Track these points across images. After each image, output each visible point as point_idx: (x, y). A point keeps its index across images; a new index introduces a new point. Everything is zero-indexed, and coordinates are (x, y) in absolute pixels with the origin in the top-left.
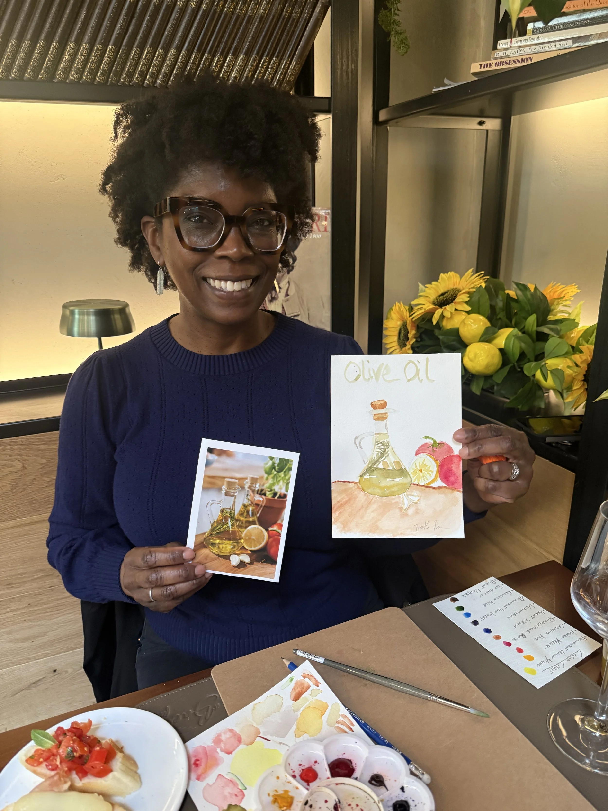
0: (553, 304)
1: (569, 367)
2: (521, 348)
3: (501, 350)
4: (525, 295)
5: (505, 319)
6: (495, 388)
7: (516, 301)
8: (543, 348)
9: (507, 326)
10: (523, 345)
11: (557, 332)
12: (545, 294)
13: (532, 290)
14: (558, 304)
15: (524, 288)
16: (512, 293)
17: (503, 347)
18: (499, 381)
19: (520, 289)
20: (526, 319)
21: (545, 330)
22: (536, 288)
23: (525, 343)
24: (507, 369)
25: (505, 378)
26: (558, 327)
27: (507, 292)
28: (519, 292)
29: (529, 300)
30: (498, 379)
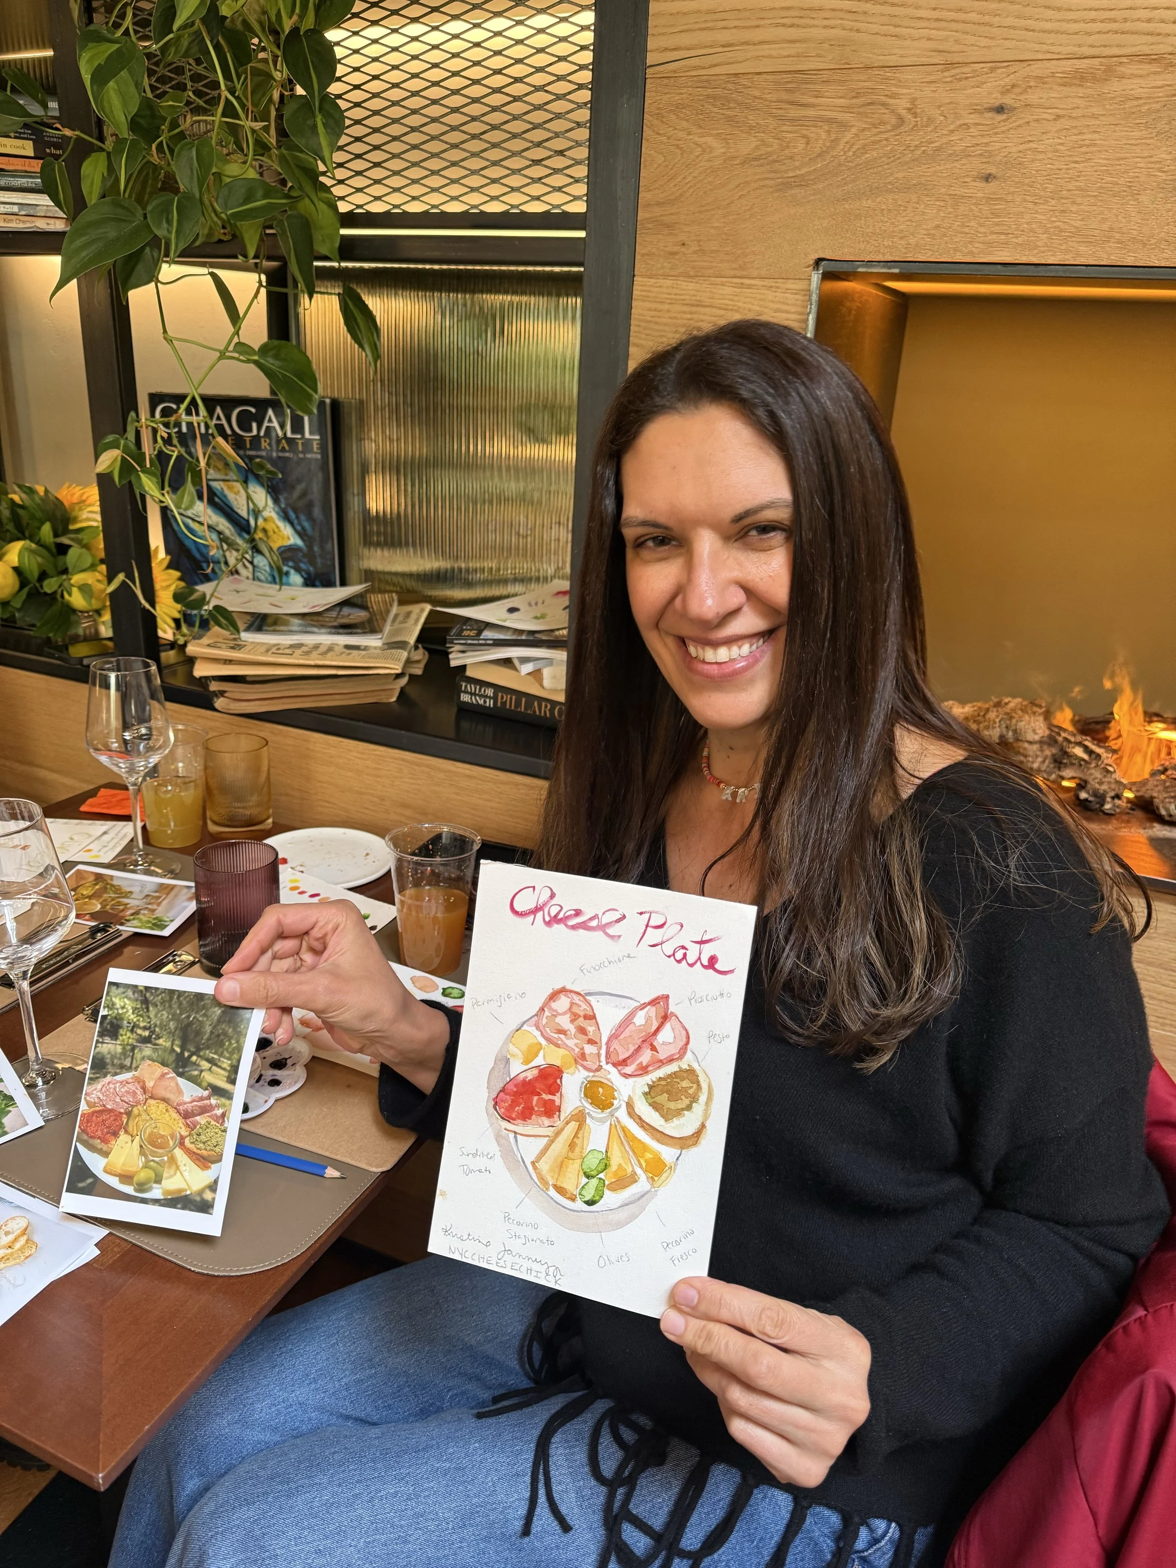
0: (73, 510)
1: (98, 581)
2: (39, 565)
3: (16, 569)
4: (33, 500)
5: (14, 531)
6: (17, 615)
7: (22, 507)
8: (65, 563)
9: (18, 539)
10: (39, 559)
11: (79, 542)
12: (59, 497)
13: (42, 493)
14: (80, 510)
15: (31, 491)
16: (16, 498)
17: (16, 564)
18: (18, 605)
19: (25, 493)
20: (39, 528)
21: (65, 540)
22: (46, 491)
23: (41, 556)
24: (26, 590)
25: (25, 602)
26: (80, 536)
27: (11, 496)
28: (24, 496)
29: (38, 505)
30: (17, 603)
